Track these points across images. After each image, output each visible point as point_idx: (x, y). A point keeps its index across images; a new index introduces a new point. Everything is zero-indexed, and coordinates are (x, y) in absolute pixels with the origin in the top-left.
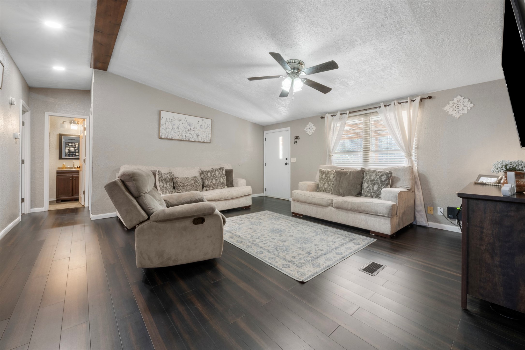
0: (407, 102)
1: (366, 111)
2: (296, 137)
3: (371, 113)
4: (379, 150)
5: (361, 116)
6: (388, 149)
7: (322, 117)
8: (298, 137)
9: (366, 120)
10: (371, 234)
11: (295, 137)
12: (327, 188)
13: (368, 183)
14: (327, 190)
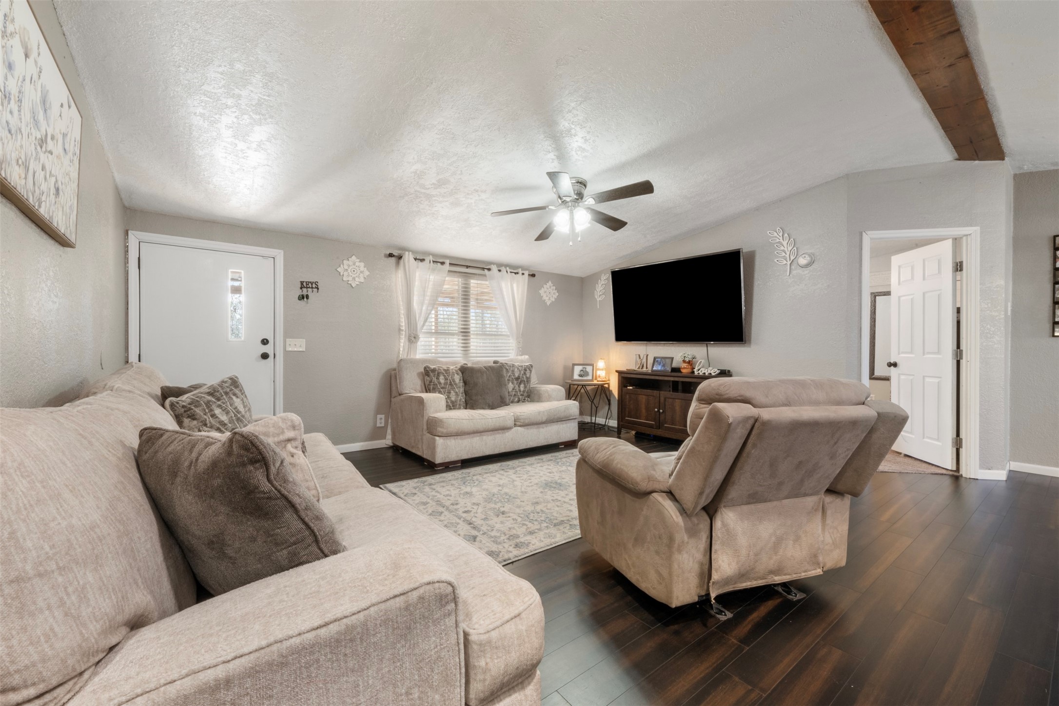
0: (518, 273)
1: (467, 268)
2: (305, 284)
3: (476, 274)
4: (484, 334)
5: (456, 274)
6: (486, 333)
7: (392, 254)
8: (314, 286)
9: (465, 284)
10: (560, 447)
11: (302, 283)
12: (456, 402)
13: (513, 383)
14: (457, 405)
